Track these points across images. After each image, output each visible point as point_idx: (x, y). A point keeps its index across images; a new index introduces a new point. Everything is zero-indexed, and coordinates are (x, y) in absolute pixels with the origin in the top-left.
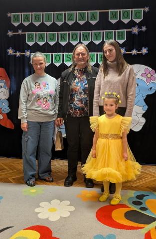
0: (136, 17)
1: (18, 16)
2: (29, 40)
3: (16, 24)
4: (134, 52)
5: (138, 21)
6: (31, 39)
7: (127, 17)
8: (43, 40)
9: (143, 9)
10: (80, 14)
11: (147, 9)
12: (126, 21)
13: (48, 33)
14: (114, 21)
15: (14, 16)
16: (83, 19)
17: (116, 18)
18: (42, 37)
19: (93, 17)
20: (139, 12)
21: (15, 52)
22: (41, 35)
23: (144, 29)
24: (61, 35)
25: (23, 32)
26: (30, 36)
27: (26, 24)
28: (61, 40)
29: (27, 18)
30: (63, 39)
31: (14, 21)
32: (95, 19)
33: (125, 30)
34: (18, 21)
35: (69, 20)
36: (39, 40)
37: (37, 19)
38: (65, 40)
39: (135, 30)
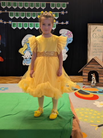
0: (63, 6)
1: (5, 3)
2: (11, 16)
3: (4, 7)
4: (62, 23)
5: (64, 8)
6: (12, 15)
7: (59, 6)
8: (18, 16)
9: (66, 3)
10: (37, 4)
11: (68, 3)
12: (59, 8)
13: (21, 12)
14: (53, 8)
15: (2, 3)
16: (38, 6)
17: (54, 6)
18: (18, 14)
19: (43, 5)
20: (65, 4)
21: (4, 22)
22: (17, 13)
23: (67, 12)
24: (27, 13)
25: (7, 11)
26: (11, 14)
27: (9, 7)
28: (27, 16)
29: (9, 4)
30: (28, 15)
31: (2, 5)
32: (44, 6)
33: (58, 13)
34: (5, 5)
35: (31, 6)
36: (16, 16)
37: (15, 5)
38: (29, 16)
39: (63, 13)
